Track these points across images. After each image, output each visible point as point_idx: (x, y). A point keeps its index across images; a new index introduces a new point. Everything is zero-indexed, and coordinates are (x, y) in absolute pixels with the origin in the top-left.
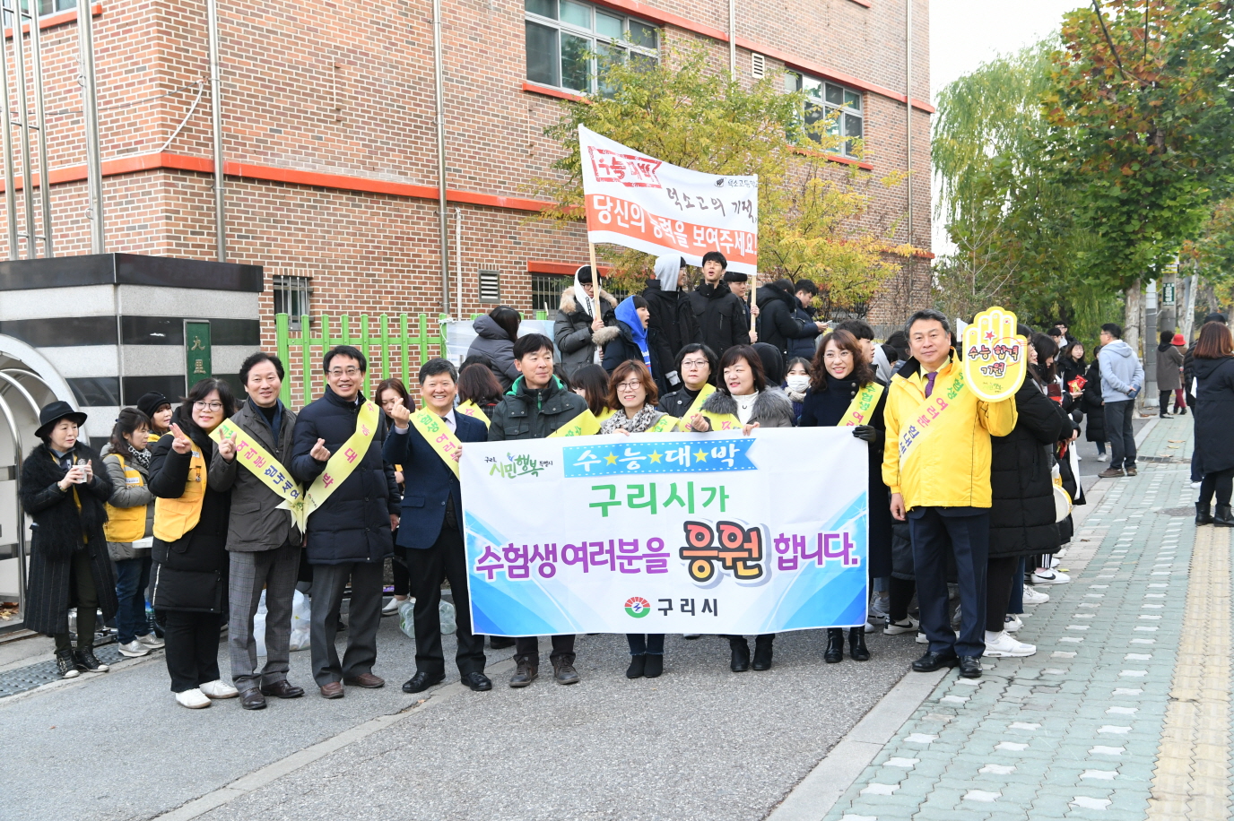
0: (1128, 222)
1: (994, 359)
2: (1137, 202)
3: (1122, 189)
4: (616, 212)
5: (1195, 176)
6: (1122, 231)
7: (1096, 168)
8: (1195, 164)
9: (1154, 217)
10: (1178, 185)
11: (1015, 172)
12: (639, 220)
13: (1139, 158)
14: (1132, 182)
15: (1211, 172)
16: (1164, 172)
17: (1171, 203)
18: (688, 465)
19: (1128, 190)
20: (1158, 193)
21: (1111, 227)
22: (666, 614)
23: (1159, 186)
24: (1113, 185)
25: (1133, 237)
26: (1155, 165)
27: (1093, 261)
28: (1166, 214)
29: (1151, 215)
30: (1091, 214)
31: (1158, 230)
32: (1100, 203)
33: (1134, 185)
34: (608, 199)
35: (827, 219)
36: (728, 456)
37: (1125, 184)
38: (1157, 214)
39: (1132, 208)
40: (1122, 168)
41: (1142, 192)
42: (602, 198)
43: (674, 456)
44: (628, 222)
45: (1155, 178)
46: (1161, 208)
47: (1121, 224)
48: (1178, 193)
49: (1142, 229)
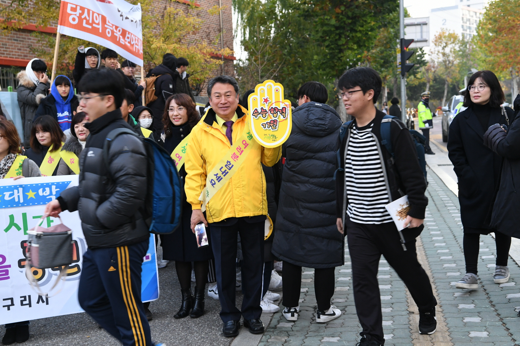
0: (339, 39)
1: (270, 118)
2: (343, 28)
3: (336, 21)
4: (83, 17)
5: (372, 14)
6: (337, 44)
7: (322, 9)
8: (372, 7)
9: (353, 36)
10: (364, 19)
11: (277, 11)
12: (98, 24)
13: (344, 3)
14: (341, 16)
15: (380, 12)
16: (357, 11)
17: (361, 29)
18: (22, 201)
19: (339, 21)
20: (354, 23)
21: (331, 42)
22: (9, 309)
23: (355, 19)
24: (331, 18)
25: (342, 48)
26: (353, 7)
27: (322, 61)
28: (359, 35)
29: (351, 35)
30: (320, 34)
31: (354, 43)
32: (325, 28)
33: (342, 18)
34: (78, 8)
35: (178, 33)
36: (51, 194)
37: (337, 17)
38: (354, 34)
39: (341, 31)
40: (336, 8)
41: (347, 23)
42: (74, 6)
43: (11, 195)
44: (91, 25)
45: (352, 15)
46: (356, 31)
47: (336, 40)
48: (364, 23)
49: (347, 43)
